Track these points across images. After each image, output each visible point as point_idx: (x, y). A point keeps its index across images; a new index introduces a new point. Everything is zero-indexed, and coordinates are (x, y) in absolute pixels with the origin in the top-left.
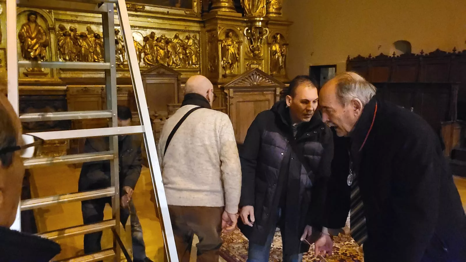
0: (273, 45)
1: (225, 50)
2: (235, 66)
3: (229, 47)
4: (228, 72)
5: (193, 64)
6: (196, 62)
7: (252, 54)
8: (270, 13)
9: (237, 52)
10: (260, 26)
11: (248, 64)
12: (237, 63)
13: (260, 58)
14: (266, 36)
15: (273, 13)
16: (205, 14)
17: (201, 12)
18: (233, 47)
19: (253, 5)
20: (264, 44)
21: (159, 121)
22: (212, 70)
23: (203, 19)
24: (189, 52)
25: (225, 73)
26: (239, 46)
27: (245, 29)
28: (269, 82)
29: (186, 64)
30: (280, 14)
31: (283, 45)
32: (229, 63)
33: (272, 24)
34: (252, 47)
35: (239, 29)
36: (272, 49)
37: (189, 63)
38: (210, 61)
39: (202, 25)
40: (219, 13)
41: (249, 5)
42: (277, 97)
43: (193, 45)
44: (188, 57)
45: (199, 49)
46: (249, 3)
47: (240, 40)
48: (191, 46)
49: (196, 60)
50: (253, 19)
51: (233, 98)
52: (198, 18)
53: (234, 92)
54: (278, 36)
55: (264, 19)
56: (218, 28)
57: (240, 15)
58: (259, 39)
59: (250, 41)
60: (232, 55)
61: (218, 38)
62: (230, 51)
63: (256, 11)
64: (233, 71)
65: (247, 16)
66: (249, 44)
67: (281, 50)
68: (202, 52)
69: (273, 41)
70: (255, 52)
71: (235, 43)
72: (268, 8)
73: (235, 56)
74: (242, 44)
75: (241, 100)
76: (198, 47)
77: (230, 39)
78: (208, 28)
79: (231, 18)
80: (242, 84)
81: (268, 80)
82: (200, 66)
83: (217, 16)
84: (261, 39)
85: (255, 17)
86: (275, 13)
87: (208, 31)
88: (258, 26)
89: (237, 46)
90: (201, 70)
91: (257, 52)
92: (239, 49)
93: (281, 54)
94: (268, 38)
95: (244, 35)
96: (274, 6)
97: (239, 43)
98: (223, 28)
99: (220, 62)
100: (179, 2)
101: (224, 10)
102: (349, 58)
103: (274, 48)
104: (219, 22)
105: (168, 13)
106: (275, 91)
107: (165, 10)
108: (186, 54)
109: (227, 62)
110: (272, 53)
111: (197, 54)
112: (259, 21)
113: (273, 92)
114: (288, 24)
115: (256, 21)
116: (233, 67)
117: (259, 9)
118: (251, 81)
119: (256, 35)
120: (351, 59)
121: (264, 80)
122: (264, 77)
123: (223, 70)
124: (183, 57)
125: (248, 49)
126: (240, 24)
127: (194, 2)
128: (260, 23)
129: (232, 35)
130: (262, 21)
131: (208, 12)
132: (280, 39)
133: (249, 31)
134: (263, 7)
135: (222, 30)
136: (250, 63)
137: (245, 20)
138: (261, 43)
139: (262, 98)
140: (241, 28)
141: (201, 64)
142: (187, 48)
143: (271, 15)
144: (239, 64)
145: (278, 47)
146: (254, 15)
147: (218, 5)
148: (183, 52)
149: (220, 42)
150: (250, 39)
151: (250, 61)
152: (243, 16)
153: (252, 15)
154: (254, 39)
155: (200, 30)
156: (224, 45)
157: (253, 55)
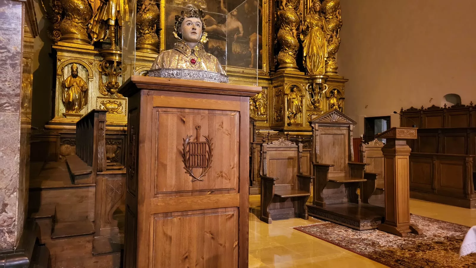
0: (331, 99)
1: (290, 102)
2: (298, 115)
3: (294, 100)
4: (292, 121)
5: (261, 114)
6: (264, 113)
7: (313, 106)
8: (328, 72)
9: (301, 105)
10: (320, 83)
11: (309, 115)
12: (299, 114)
13: (320, 110)
14: (325, 91)
15: (330, 72)
16: (272, 73)
17: (269, 72)
18: (297, 100)
19: (314, 66)
20: (323, 98)
21: (266, 144)
22: (279, 119)
23: (271, 77)
24: (259, 105)
25: (290, 122)
26: (302, 99)
27: (306, 85)
28: (344, 120)
29: (256, 114)
30: (336, 73)
31: (340, 99)
32: (293, 113)
33: (329, 81)
34: (313, 100)
35: (302, 85)
36: (330, 102)
37: (258, 114)
38: (276, 112)
39: (270, 82)
40: (286, 72)
41: (311, 66)
42: (351, 132)
43: (262, 98)
44: (257, 108)
45: (266, 102)
46: (311, 64)
47: (303, 94)
48: (260, 99)
49: (264, 111)
50: (314, 77)
51: (318, 130)
52: (267, 76)
53: (319, 126)
54: (336, 91)
55: (324, 77)
56: (285, 84)
57: (303, 73)
58: (319, 94)
59: (310, 95)
60: (296, 107)
61: (285, 92)
62: (294, 103)
63: (316, 71)
64: (297, 120)
65: (309, 74)
66: (310, 98)
67: (338, 103)
68: (269, 104)
69: (332, 95)
70: (316, 104)
71: (298, 96)
72: (326, 68)
73: (299, 107)
74: (304, 97)
75: (323, 133)
76: (266, 100)
77: (295, 93)
78: (276, 85)
79: (296, 76)
80: (324, 120)
81: (344, 118)
82: (267, 116)
83: (284, 75)
84: (321, 94)
85: (316, 75)
86: (333, 72)
87: (275, 87)
88: (318, 83)
89: (300, 99)
90: (268, 119)
91: (318, 105)
92: (302, 102)
93: (338, 106)
94: (327, 93)
95: (306, 90)
96: (331, 66)
97: (302, 97)
98: (288, 84)
99: (286, 112)
100: (252, 64)
101: (289, 69)
102: (402, 110)
103: (332, 102)
104: (286, 79)
105: (243, 72)
106: (349, 127)
107: (241, 70)
108: (256, 105)
109: (292, 112)
110: (330, 105)
111: (265, 106)
112: (320, 78)
113: (347, 128)
114: (344, 81)
115: (316, 78)
116: (297, 117)
117: (319, 68)
118: (331, 118)
119: (316, 89)
120: (405, 111)
121: (341, 118)
122: (341, 116)
123: (288, 119)
124: (253, 109)
125: (309, 102)
126: (302, 81)
127: (264, 63)
128: (320, 80)
129: (296, 90)
130: (322, 78)
131: (275, 71)
132: (337, 94)
133: (311, 87)
134: (323, 67)
135: (288, 86)
136: (311, 114)
137: (307, 77)
138: (320, 97)
139: (339, 132)
140: (304, 84)
141: (268, 115)
142: (257, 101)
143: (328, 74)
144: (302, 114)
145: (335, 100)
146: (315, 74)
147: (284, 66)
148: (254, 104)
149: (287, 96)
150: (311, 93)
151: (311, 112)
152: (305, 74)
153: (313, 73)
154: (315, 93)
155: (268, 86)
156: (290, 99)
157: (314, 108)
